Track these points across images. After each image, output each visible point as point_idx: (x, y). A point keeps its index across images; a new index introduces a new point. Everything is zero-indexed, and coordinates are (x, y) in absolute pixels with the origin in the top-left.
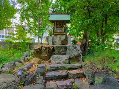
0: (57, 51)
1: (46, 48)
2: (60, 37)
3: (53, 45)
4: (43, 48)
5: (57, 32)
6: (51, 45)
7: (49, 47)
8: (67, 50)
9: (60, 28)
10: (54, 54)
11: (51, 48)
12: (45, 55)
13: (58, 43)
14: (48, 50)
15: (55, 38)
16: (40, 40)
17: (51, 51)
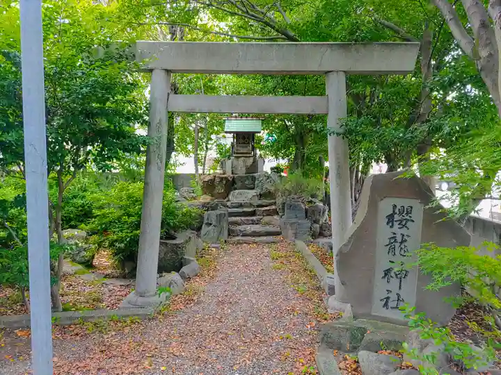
0: (239, 184)
1: (222, 179)
2: (244, 161)
3: (232, 173)
4: (217, 180)
5: (239, 152)
6: (229, 174)
7: (226, 178)
8: (256, 182)
9: (244, 143)
10: (235, 189)
11: (230, 179)
12: (220, 189)
13: (241, 172)
14: (224, 182)
15: (235, 162)
16: (200, 168)
17: (230, 184)
